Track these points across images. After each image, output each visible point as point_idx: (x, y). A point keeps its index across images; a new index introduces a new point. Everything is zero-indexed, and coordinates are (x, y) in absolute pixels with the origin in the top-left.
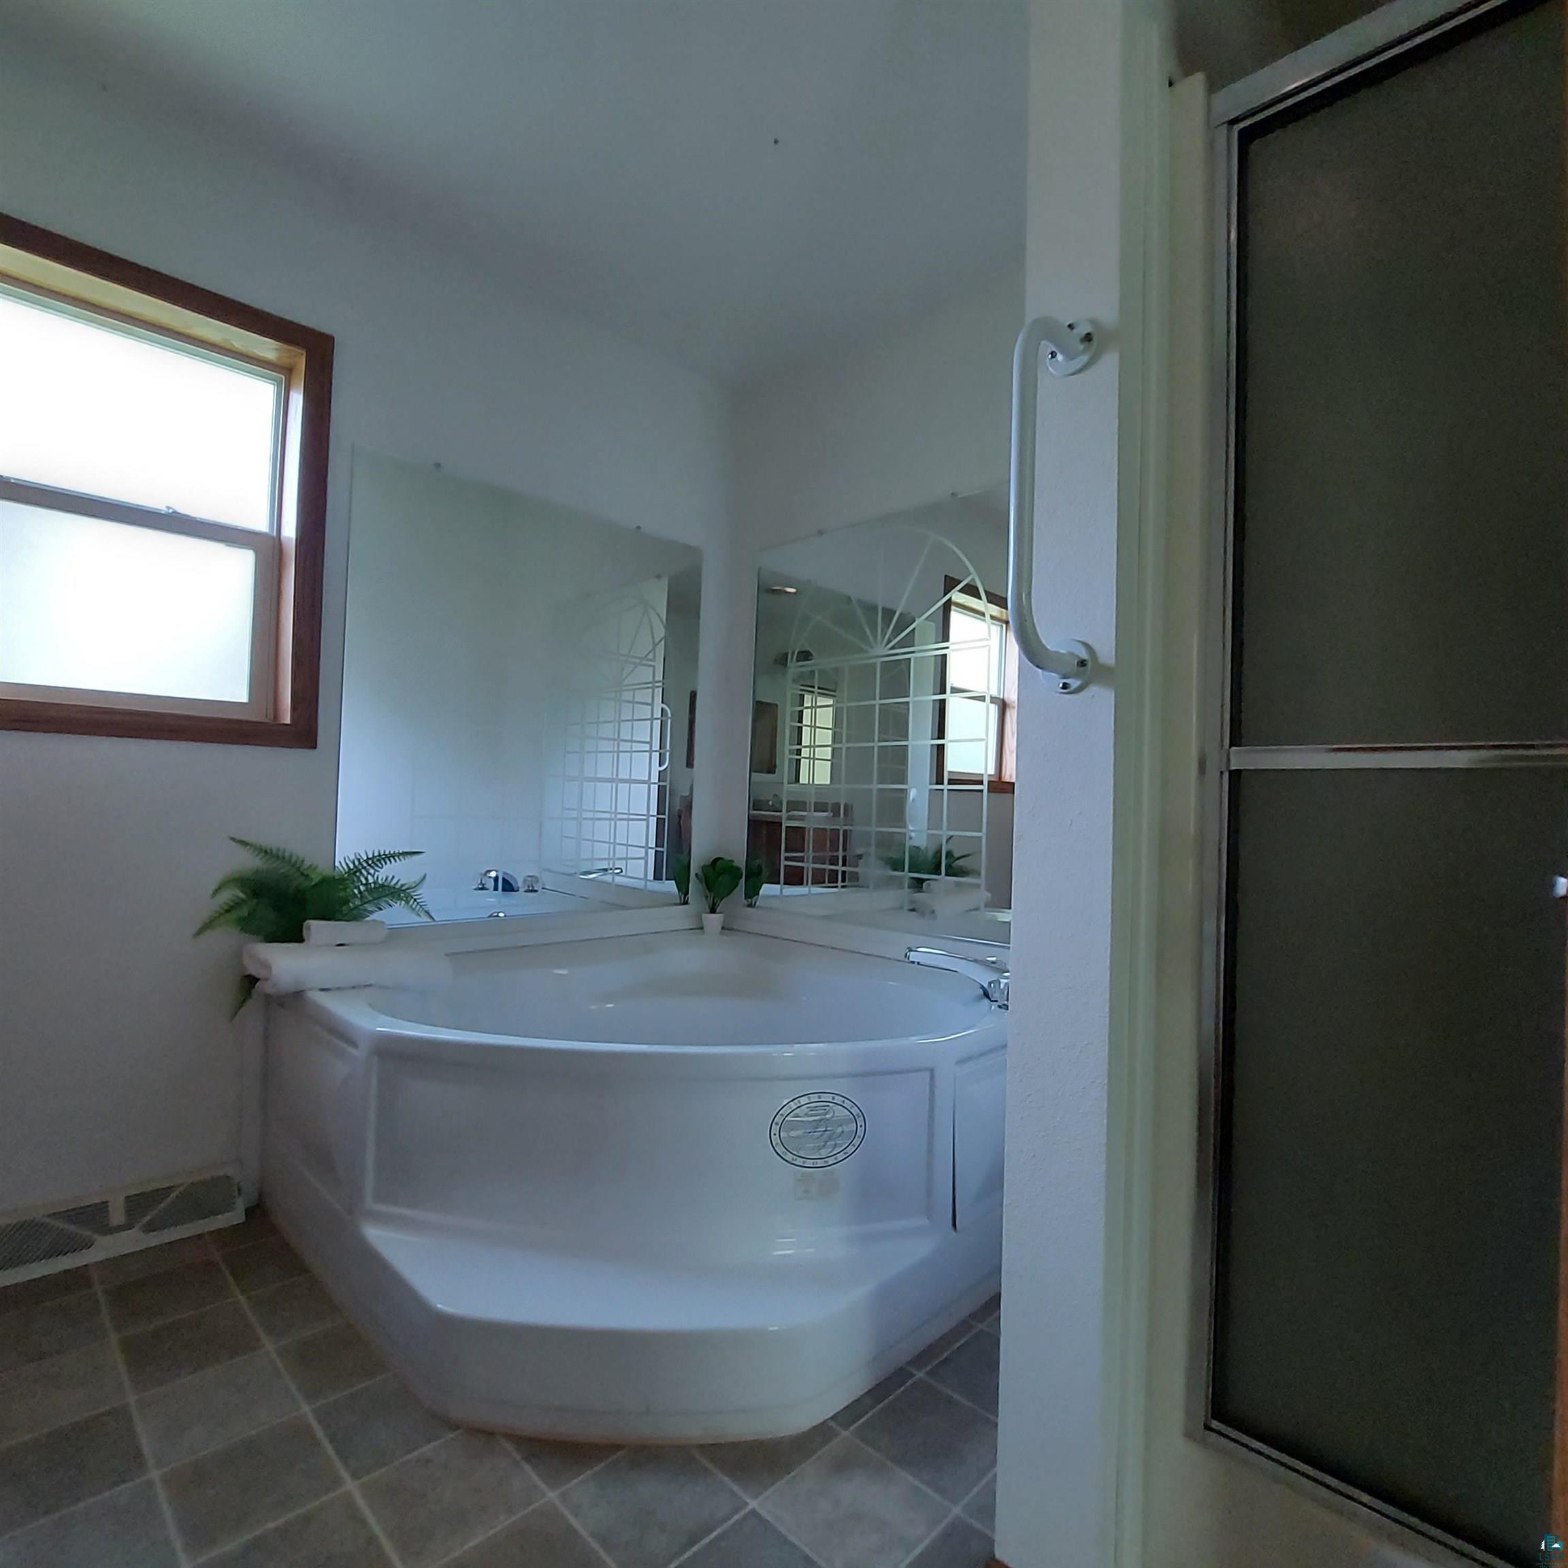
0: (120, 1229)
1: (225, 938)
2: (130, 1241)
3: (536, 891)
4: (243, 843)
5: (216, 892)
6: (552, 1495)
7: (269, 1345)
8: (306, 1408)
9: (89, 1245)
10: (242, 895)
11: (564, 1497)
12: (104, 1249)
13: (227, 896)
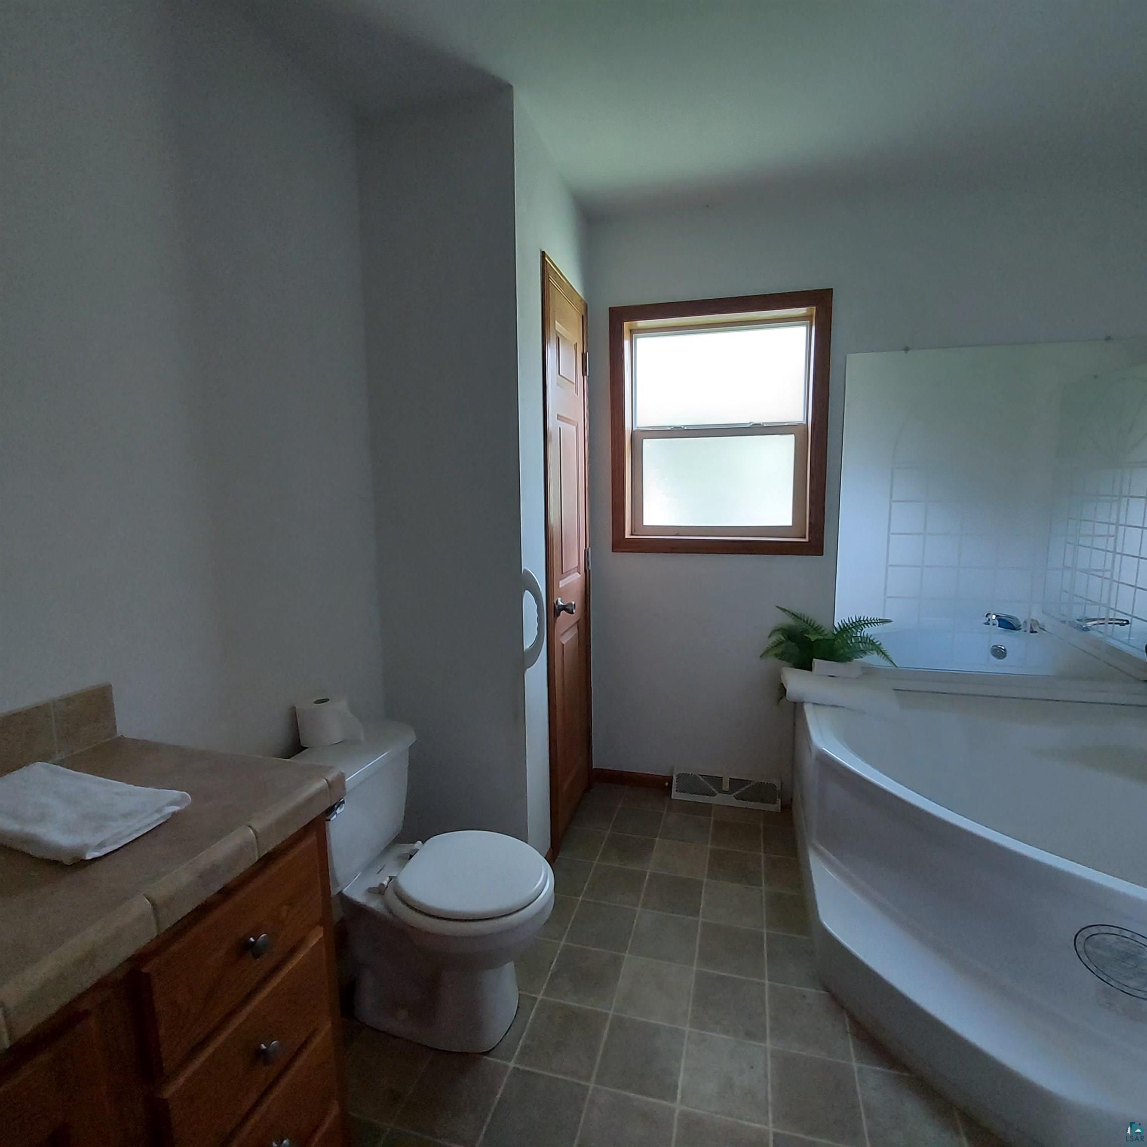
0: (725, 792)
1: (772, 661)
2: (730, 800)
3: (1036, 632)
4: (784, 610)
5: (770, 636)
6: (855, 1065)
7: (763, 887)
8: (765, 931)
9: (713, 794)
10: (783, 638)
11: (860, 1070)
12: (719, 799)
13: (774, 638)
